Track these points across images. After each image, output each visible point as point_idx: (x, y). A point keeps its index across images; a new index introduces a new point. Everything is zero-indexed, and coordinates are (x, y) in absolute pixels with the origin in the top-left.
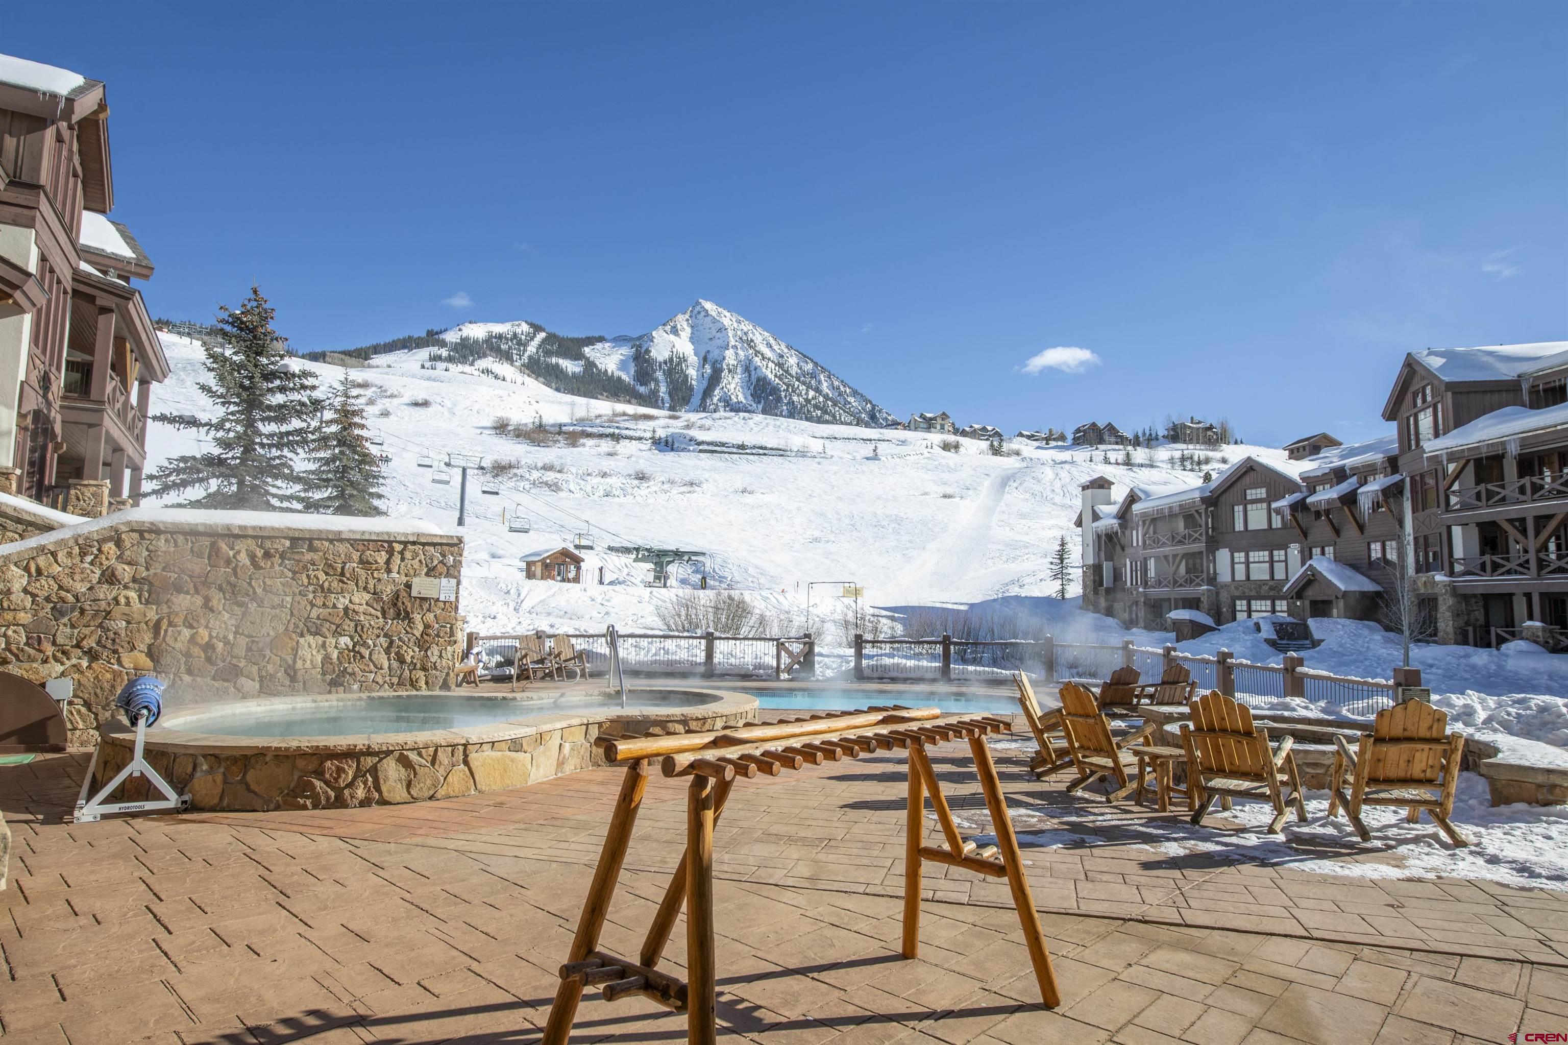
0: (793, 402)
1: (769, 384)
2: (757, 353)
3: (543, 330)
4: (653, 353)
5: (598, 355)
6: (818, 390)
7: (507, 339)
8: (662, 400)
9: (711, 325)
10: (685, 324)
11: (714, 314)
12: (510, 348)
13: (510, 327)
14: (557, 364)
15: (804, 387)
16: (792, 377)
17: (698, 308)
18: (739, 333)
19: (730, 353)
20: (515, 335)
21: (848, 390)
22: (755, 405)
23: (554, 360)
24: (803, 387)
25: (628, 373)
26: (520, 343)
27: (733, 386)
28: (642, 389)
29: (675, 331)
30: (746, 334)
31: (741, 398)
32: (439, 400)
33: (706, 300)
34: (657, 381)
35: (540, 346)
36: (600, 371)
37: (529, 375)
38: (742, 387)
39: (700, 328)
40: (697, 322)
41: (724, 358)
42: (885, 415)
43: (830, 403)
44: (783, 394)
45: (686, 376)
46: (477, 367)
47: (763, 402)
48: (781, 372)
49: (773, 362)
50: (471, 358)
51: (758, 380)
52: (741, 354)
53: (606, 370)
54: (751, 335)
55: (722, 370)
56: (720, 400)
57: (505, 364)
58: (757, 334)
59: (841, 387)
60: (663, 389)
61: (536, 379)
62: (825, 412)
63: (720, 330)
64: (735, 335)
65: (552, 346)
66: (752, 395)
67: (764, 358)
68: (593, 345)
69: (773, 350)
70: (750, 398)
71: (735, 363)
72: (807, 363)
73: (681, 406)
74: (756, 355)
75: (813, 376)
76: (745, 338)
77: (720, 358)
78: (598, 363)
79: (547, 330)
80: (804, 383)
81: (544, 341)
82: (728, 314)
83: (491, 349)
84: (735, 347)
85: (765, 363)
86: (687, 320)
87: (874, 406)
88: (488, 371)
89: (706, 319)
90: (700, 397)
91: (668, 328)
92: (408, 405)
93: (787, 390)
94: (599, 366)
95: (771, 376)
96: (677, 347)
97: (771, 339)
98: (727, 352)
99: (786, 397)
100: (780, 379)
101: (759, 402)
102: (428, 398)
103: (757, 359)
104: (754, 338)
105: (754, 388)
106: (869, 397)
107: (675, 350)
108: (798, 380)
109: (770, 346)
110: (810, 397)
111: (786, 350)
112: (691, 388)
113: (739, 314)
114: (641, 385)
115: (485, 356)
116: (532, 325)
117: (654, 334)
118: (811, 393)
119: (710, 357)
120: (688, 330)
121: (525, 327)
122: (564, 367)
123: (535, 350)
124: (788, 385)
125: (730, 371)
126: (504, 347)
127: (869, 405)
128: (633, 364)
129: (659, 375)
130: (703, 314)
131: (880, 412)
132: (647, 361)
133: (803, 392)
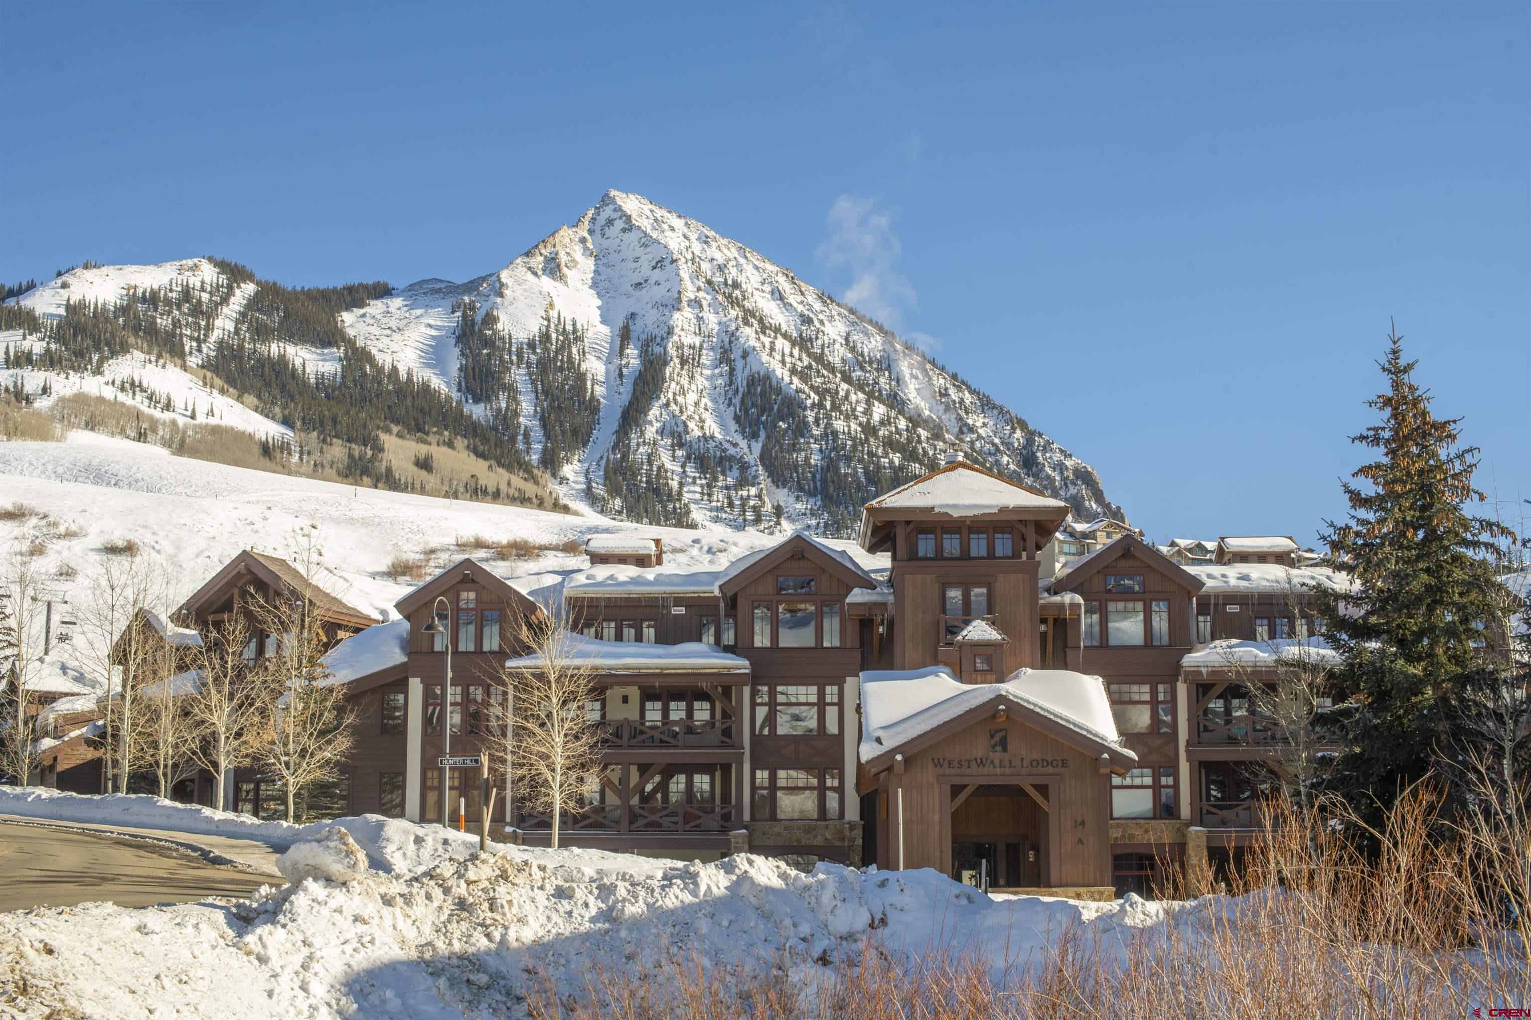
0: (835, 433)
1: (779, 391)
2: (749, 315)
3: (248, 277)
4: (504, 325)
5: (375, 330)
6: (895, 401)
7: (168, 302)
8: (526, 435)
9: (640, 252)
10: (578, 252)
11: (646, 224)
12: (176, 324)
13: (174, 275)
14: (282, 359)
15: (861, 396)
16: (833, 370)
17: (608, 212)
18: (705, 266)
19: (683, 319)
20: (187, 293)
21: (968, 398)
22: (743, 444)
23: (274, 349)
24: (857, 397)
25: (443, 373)
26: (197, 310)
27: (692, 397)
28: (478, 412)
29: (553, 268)
30: (721, 268)
31: (713, 427)
32: (149, 539)
33: (626, 191)
34: (512, 391)
35: (243, 315)
36: (381, 370)
37: (222, 392)
38: (714, 400)
39: (614, 258)
40: (605, 243)
41: (670, 332)
42: (1057, 456)
43: (923, 433)
44: (810, 416)
45: (581, 378)
46: (108, 377)
47: (763, 434)
48: (806, 361)
49: (785, 336)
50: (95, 357)
51: (752, 381)
52: (712, 320)
53: (395, 369)
54: (734, 271)
55: (664, 361)
56: (661, 432)
57: (170, 366)
58: (749, 269)
59: (952, 391)
60: (527, 406)
61: (239, 399)
62: (911, 455)
63: (659, 264)
64: (697, 274)
65: (270, 315)
66: (737, 419)
67: (764, 328)
68: (362, 305)
69: (787, 306)
70: (733, 426)
71: (697, 341)
72: (866, 333)
73: (571, 449)
74: (746, 323)
75: (885, 364)
76: (718, 279)
77: (660, 332)
78: (374, 351)
79: (258, 277)
80: (860, 386)
81: (253, 303)
82: (678, 223)
83: (136, 329)
84: (696, 303)
85: (766, 340)
86: (583, 241)
87: (1030, 436)
88: (133, 384)
89: (626, 236)
90: (615, 426)
91: (538, 261)
92: (99, 550)
93: (821, 405)
94: (379, 358)
95: (781, 373)
96: (558, 305)
97: (781, 279)
98: (677, 315)
99: (817, 421)
100: (804, 376)
101: (755, 436)
102: (130, 537)
103: (748, 331)
104: (741, 279)
105: (743, 402)
106: (1016, 411)
107: (553, 314)
108: (847, 379)
109: (778, 296)
110: (876, 418)
111: (818, 306)
112: (593, 407)
113: (705, 223)
114: (477, 401)
115: (124, 349)
116: (223, 266)
117: (505, 276)
118: (879, 411)
119: (636, 328)
120: (588, 265)
121: (208, 273)
122: (298, 362)
123: (230, 326)
124: (822, 392)
125: (683, 362)
126: (164, 322)
127: (1018, 434)
128: (457, 351)
129: (518, 376)
130: (619, 224)
131: (1047, 447)
132: (488, 343)
133: (860, 409)
